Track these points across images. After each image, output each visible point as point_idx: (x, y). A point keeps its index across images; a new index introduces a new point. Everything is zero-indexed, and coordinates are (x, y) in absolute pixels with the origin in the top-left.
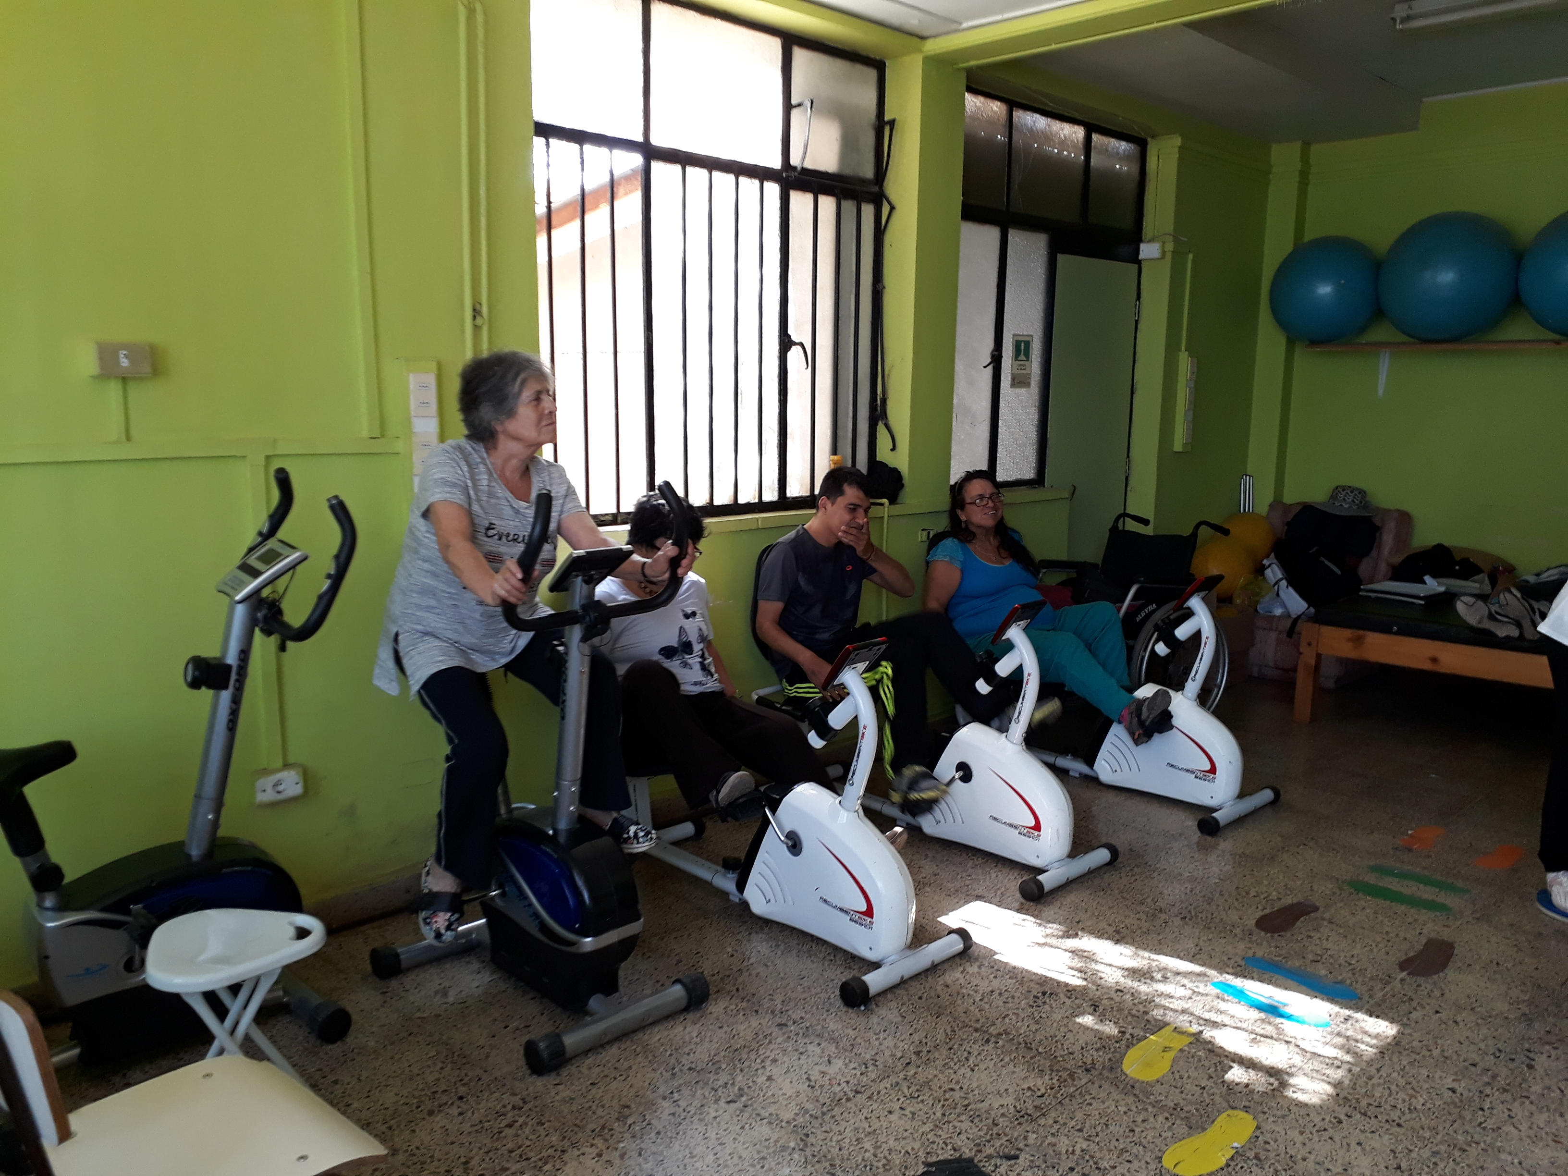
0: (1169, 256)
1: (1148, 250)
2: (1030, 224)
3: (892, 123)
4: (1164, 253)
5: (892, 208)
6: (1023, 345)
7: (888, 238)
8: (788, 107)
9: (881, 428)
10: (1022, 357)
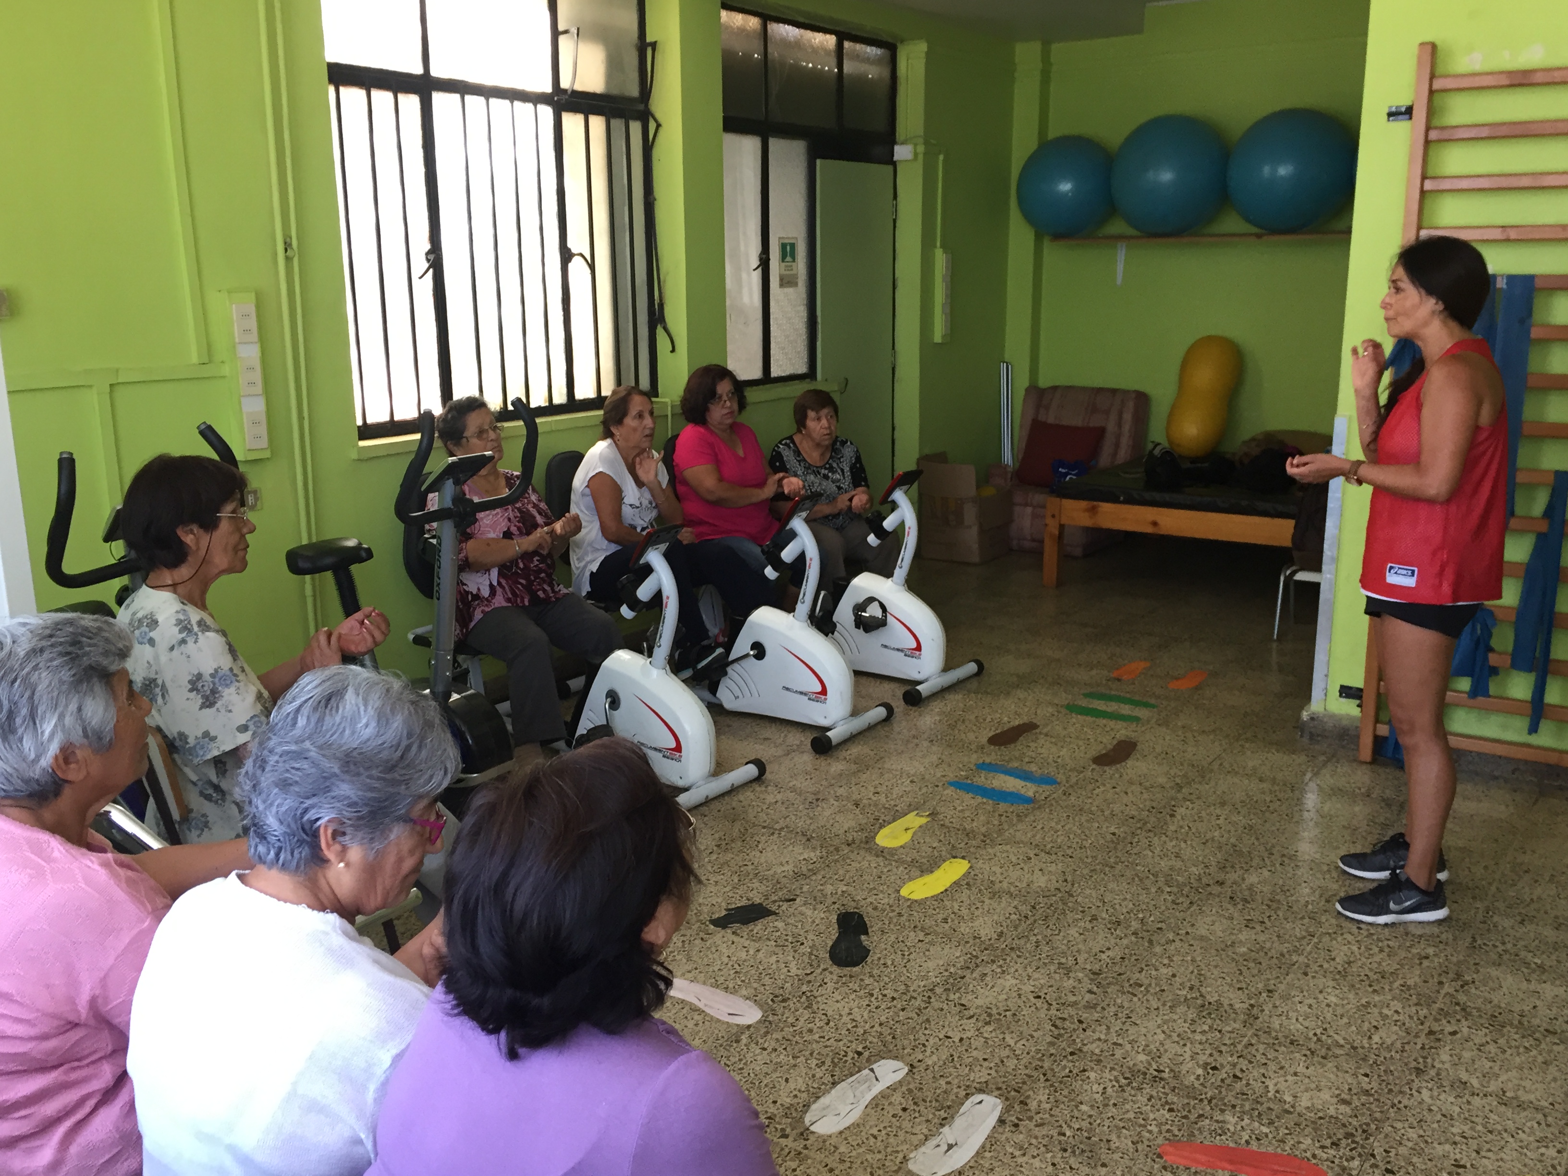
0: (921, 157)
1: (901, 152)
2: (788, 132)
3: (654, 45)
4: (916, 155)
5: (659, 126)
6: (788, 248)
7: (656, 153)
8: (556, 34)
9: (660, 331)
10: (788, 259)
